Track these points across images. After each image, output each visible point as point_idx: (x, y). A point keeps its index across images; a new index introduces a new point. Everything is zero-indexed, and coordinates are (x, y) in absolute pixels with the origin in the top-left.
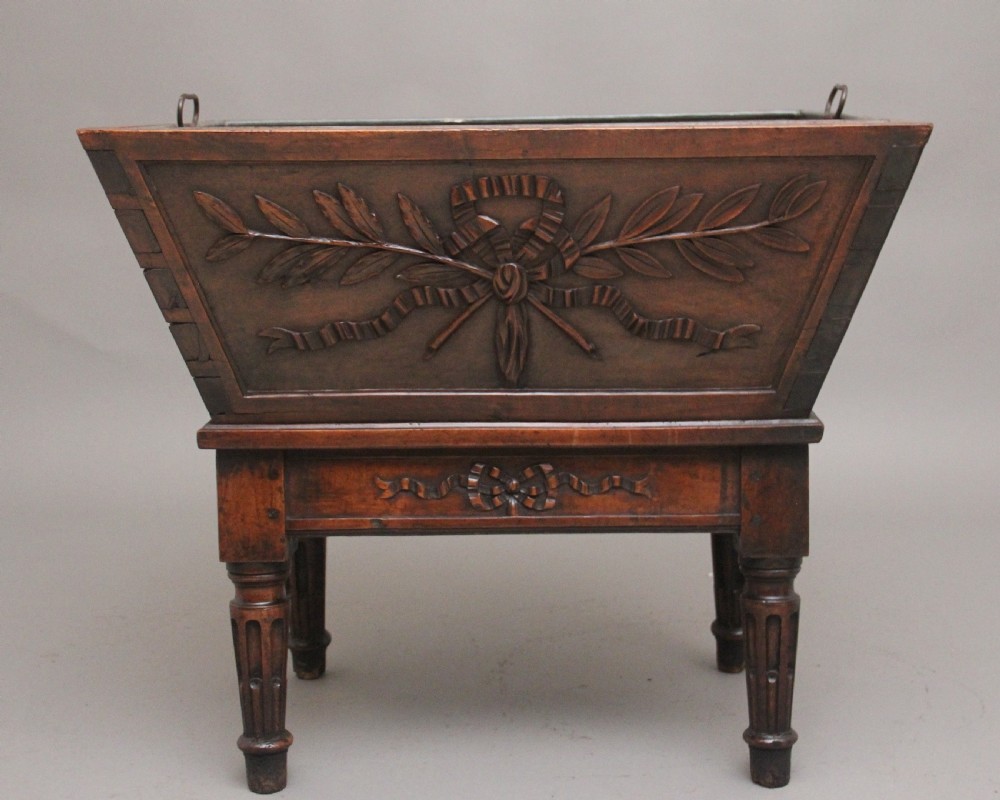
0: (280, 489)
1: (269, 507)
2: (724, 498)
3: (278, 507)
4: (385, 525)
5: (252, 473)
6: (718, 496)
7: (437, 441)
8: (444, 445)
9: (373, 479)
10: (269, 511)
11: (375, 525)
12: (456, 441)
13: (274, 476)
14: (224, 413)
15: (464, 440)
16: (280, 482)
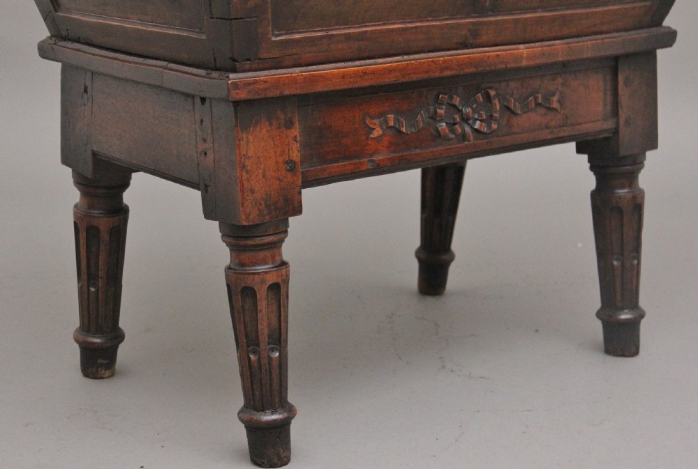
0: (295, 139)
1: (287, 159)
2: (605, 105)
3: (295, 159)
4: (378, 165)
5: (271, 124)
6: (601, 103)
7: (427, 72)
8: (432, 75)
9: (364, 119)
10: (287, 163)
11: (370, 166)
12: (442, 70)
13: (289, 124)
14: (249, 60)
15: (446, 68)
16: (296, 131)
